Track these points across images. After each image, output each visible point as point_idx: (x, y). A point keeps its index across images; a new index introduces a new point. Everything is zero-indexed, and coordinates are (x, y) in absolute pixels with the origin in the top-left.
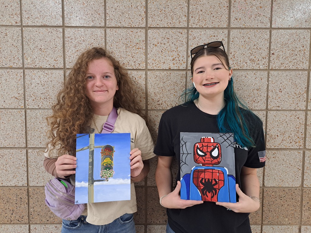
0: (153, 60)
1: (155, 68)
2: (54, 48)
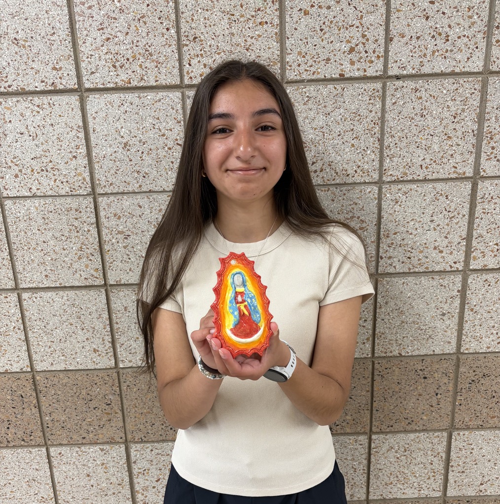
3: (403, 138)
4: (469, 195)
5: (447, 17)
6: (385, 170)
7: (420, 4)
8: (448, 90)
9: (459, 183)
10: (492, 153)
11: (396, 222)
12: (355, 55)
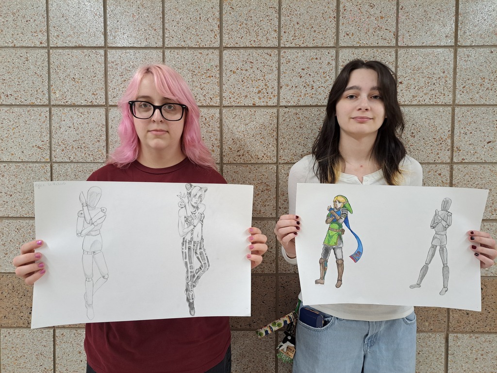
0: (230, 92)
1: (233, 104)
2: (92, 78)
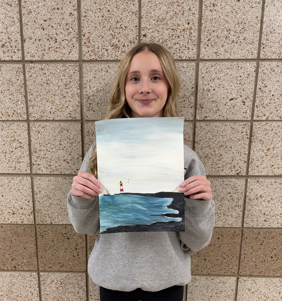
3: (38, 96)
4: (80, 130)
5: (54, 29)
6: (30, 113)
7: (39, 21)
8: (60, 70)
9: (73, 123)
10: (90, 107)
11: (39, 144)
12: (5, 48)
